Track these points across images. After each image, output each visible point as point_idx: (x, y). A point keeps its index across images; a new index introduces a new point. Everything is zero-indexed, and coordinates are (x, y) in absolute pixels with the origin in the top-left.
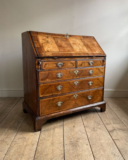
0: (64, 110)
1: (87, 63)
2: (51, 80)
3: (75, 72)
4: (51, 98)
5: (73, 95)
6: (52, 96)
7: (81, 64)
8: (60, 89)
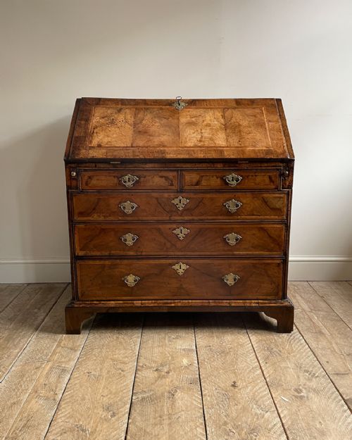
0: (144, 298)
1: (219, 180)
2: (104, 217)
3: (176, 201)
4: (107, 262)
5: (171, 265)
6: (110, 257)
7: (195, 181)
8: (130, 243)
